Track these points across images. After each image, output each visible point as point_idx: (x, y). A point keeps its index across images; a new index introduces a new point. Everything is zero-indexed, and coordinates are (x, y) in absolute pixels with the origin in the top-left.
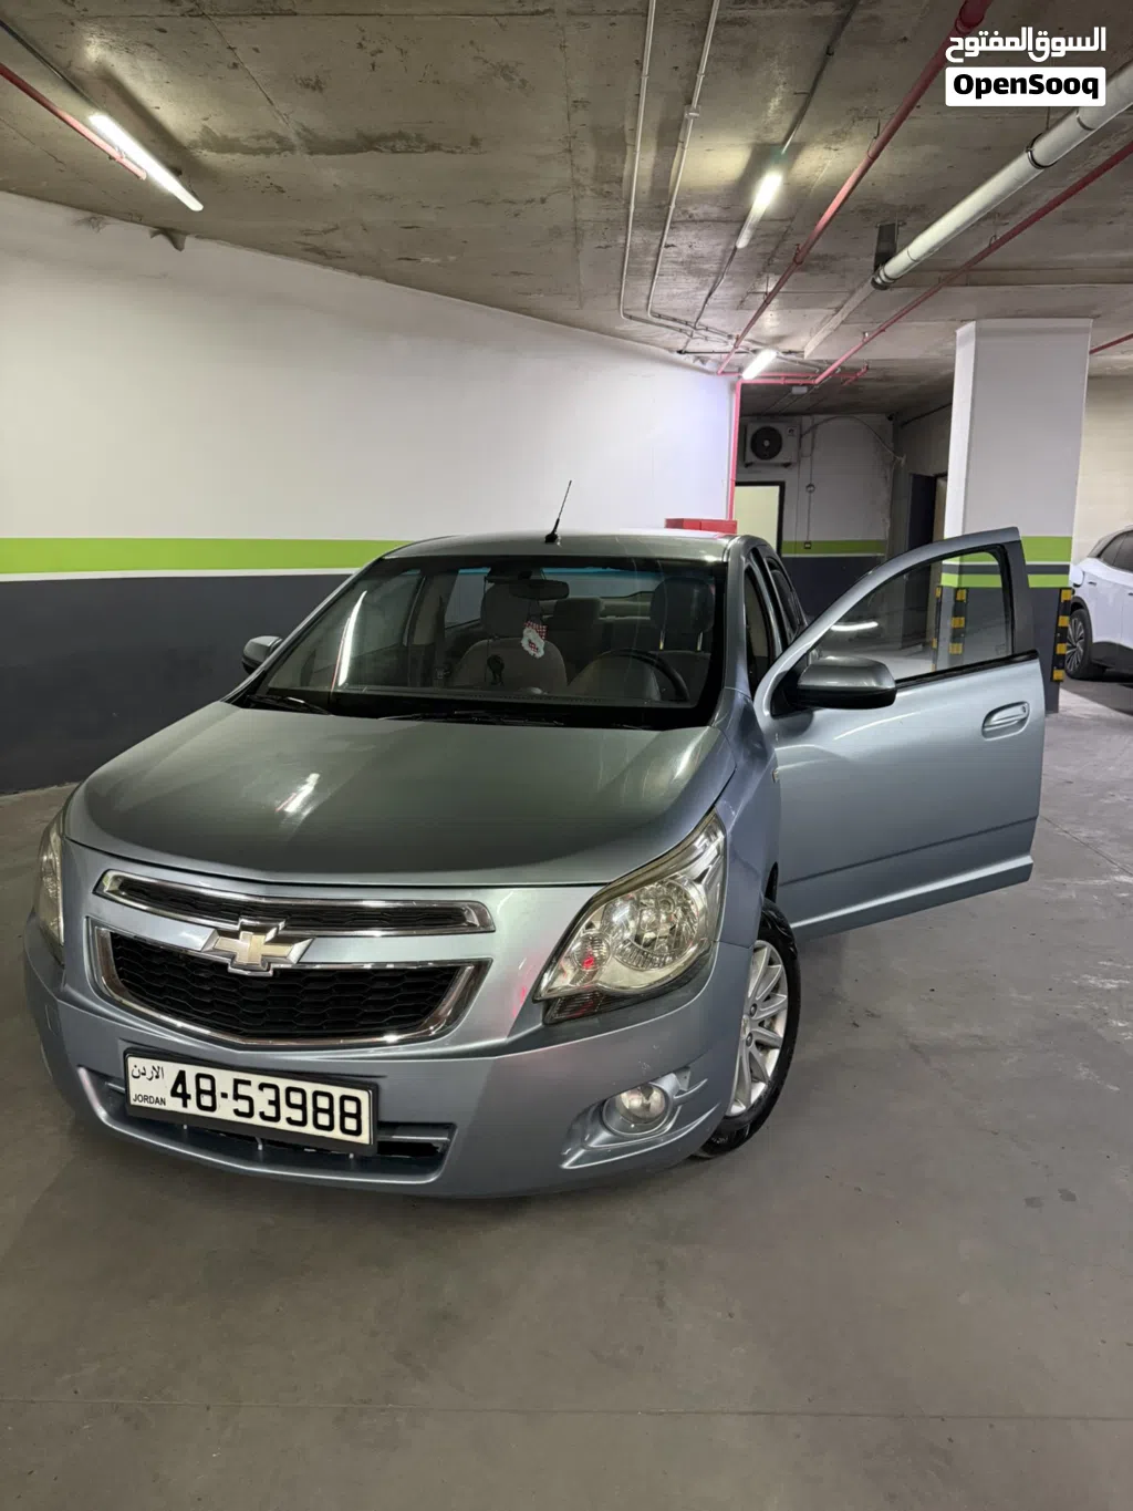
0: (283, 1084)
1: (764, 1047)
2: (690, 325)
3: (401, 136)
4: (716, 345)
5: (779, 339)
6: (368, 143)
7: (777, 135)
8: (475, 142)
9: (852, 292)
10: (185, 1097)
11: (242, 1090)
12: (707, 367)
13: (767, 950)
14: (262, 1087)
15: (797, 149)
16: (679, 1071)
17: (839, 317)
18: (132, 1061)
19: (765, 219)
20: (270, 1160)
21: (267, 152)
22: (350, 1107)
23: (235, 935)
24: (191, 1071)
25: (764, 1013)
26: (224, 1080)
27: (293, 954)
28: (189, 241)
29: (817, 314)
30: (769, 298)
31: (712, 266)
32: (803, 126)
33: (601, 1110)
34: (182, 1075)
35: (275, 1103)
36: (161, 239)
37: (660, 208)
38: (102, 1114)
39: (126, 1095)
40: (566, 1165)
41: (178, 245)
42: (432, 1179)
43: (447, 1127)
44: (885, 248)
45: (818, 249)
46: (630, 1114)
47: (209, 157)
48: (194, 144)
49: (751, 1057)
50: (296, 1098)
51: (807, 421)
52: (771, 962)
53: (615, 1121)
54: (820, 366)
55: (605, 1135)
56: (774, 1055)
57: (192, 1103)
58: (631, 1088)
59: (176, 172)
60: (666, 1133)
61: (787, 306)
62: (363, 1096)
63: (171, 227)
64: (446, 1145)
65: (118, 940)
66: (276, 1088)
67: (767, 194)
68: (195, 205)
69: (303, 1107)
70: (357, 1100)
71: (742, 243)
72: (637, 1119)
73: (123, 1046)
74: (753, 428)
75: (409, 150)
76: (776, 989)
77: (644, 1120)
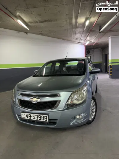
0: (38, 115)
1: (93, 112)
2: (80, 39)
3: (49, 20)
4: (82, 41)
5: (89, 40)
6: (45, 21)
7: (88, 16)
8: (56, 20)
9: (97, 34)
10: (27, 117)
11: (34, 116)
12: (82, 44)
13: (93, 101)
14: (36, 115)
15: (90, 18)
16: (83, 113)
17: (96, 37)
18: (22, 113)
19: (87, 26)
20: (37, 124)
21: (35, 23)
22: (46, 117)
23: (33, 98)
24: (28, 114)
25: (93, 108)
26: (32, 115)
27: (39, 100)
28: (28, 34)
29: (93, 37)
30: (88, 35)
31: (82, 32)
32: (91, 16)
33: (74, 118)
34: (27, 114)
35: (37, 117)
36: (25, 34)
37: (76, 26)
38: (19, 120)
39: (21, 117)
40: (71, 124)
41: (27, 34)
42: (55, 126)
43: (57, 120)
44: (100, 28)
45: (93, 29)
46: (78, 119)
47: (30, 24)
48: (28, 23)
49: (92, 113)
50: (40, 117)
51: (93, 49)
52: (93, 102)
53: (76, 119)
54: (94, 43)
55: (75, 121)
56: (94, 113)
57: (28, 118)
58: (78, 115)
59: (27, 26)
60: (82, 121)
61: (90, 36)
62: (47, 116)
63: (26, 32)
64: (57, 122)
65: (20, 100)
66: (37, 115)
67: (87, 23)
68: (28, 29)
69: (40, 118)
70: (46, 116)
71: (85, 29)
72: (79, 119)
73: (21, 111)
74: (87, 51)
75: (50, 21)
76: (94, 105)
77: (80, 119)
